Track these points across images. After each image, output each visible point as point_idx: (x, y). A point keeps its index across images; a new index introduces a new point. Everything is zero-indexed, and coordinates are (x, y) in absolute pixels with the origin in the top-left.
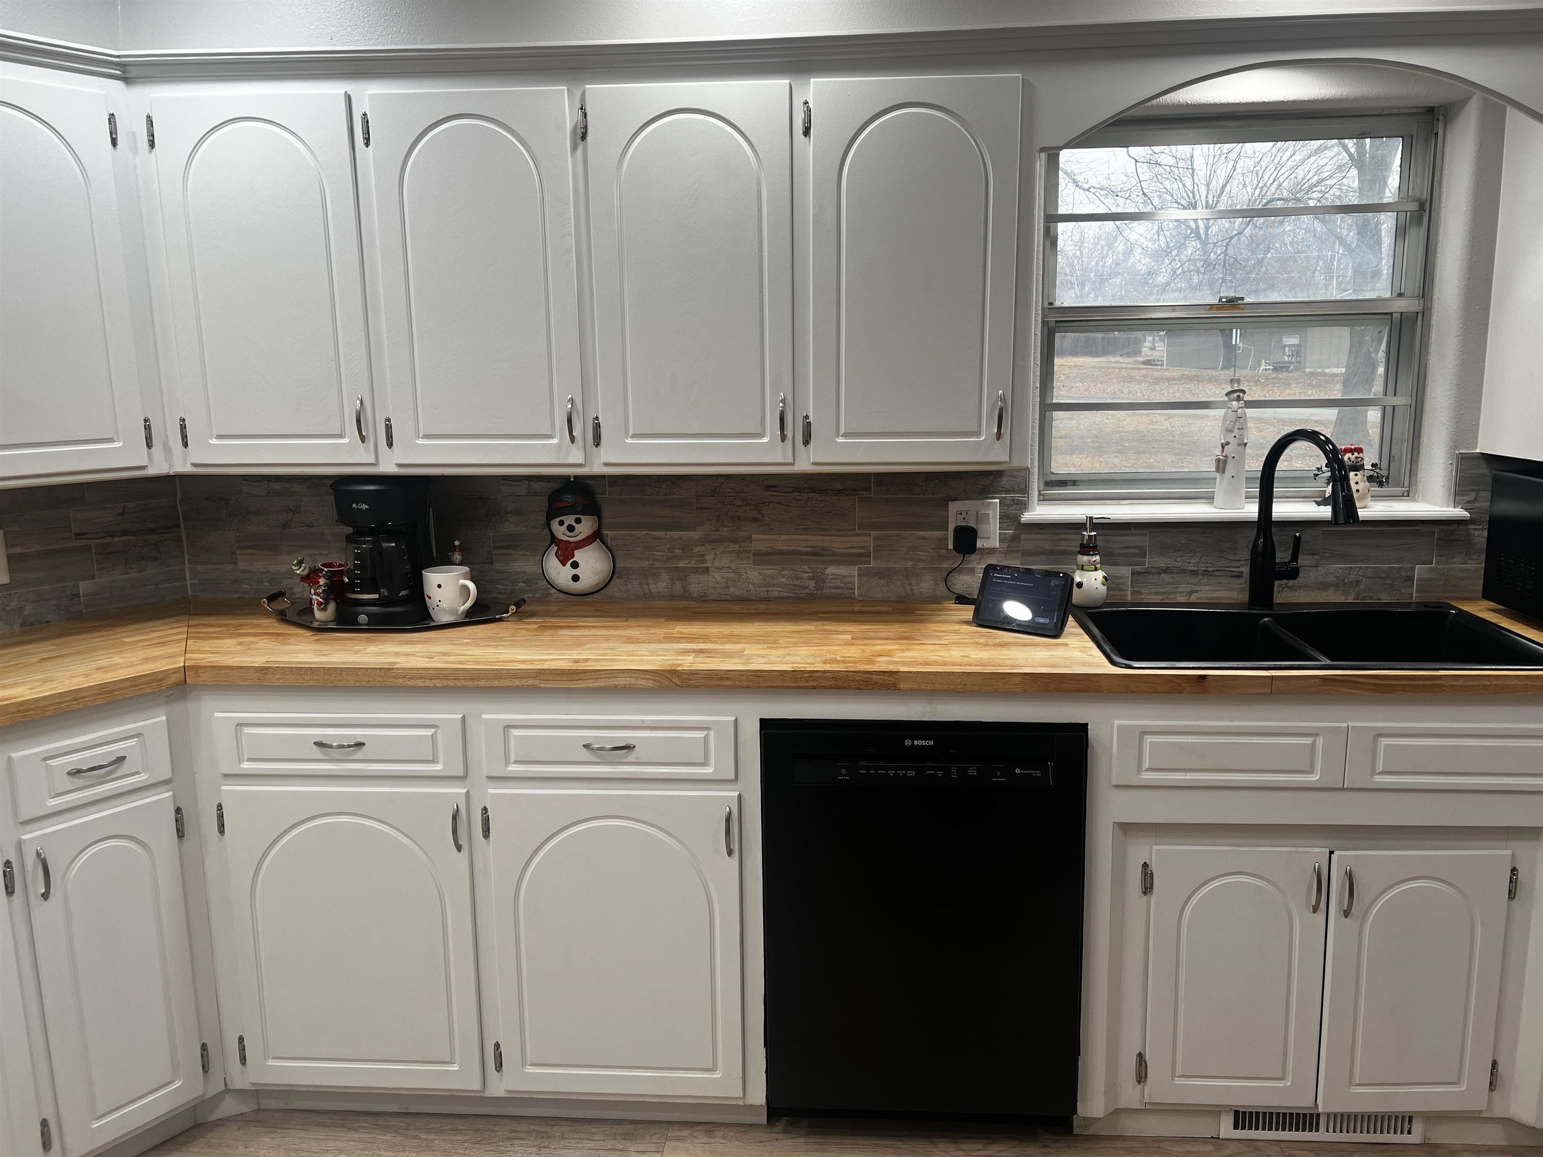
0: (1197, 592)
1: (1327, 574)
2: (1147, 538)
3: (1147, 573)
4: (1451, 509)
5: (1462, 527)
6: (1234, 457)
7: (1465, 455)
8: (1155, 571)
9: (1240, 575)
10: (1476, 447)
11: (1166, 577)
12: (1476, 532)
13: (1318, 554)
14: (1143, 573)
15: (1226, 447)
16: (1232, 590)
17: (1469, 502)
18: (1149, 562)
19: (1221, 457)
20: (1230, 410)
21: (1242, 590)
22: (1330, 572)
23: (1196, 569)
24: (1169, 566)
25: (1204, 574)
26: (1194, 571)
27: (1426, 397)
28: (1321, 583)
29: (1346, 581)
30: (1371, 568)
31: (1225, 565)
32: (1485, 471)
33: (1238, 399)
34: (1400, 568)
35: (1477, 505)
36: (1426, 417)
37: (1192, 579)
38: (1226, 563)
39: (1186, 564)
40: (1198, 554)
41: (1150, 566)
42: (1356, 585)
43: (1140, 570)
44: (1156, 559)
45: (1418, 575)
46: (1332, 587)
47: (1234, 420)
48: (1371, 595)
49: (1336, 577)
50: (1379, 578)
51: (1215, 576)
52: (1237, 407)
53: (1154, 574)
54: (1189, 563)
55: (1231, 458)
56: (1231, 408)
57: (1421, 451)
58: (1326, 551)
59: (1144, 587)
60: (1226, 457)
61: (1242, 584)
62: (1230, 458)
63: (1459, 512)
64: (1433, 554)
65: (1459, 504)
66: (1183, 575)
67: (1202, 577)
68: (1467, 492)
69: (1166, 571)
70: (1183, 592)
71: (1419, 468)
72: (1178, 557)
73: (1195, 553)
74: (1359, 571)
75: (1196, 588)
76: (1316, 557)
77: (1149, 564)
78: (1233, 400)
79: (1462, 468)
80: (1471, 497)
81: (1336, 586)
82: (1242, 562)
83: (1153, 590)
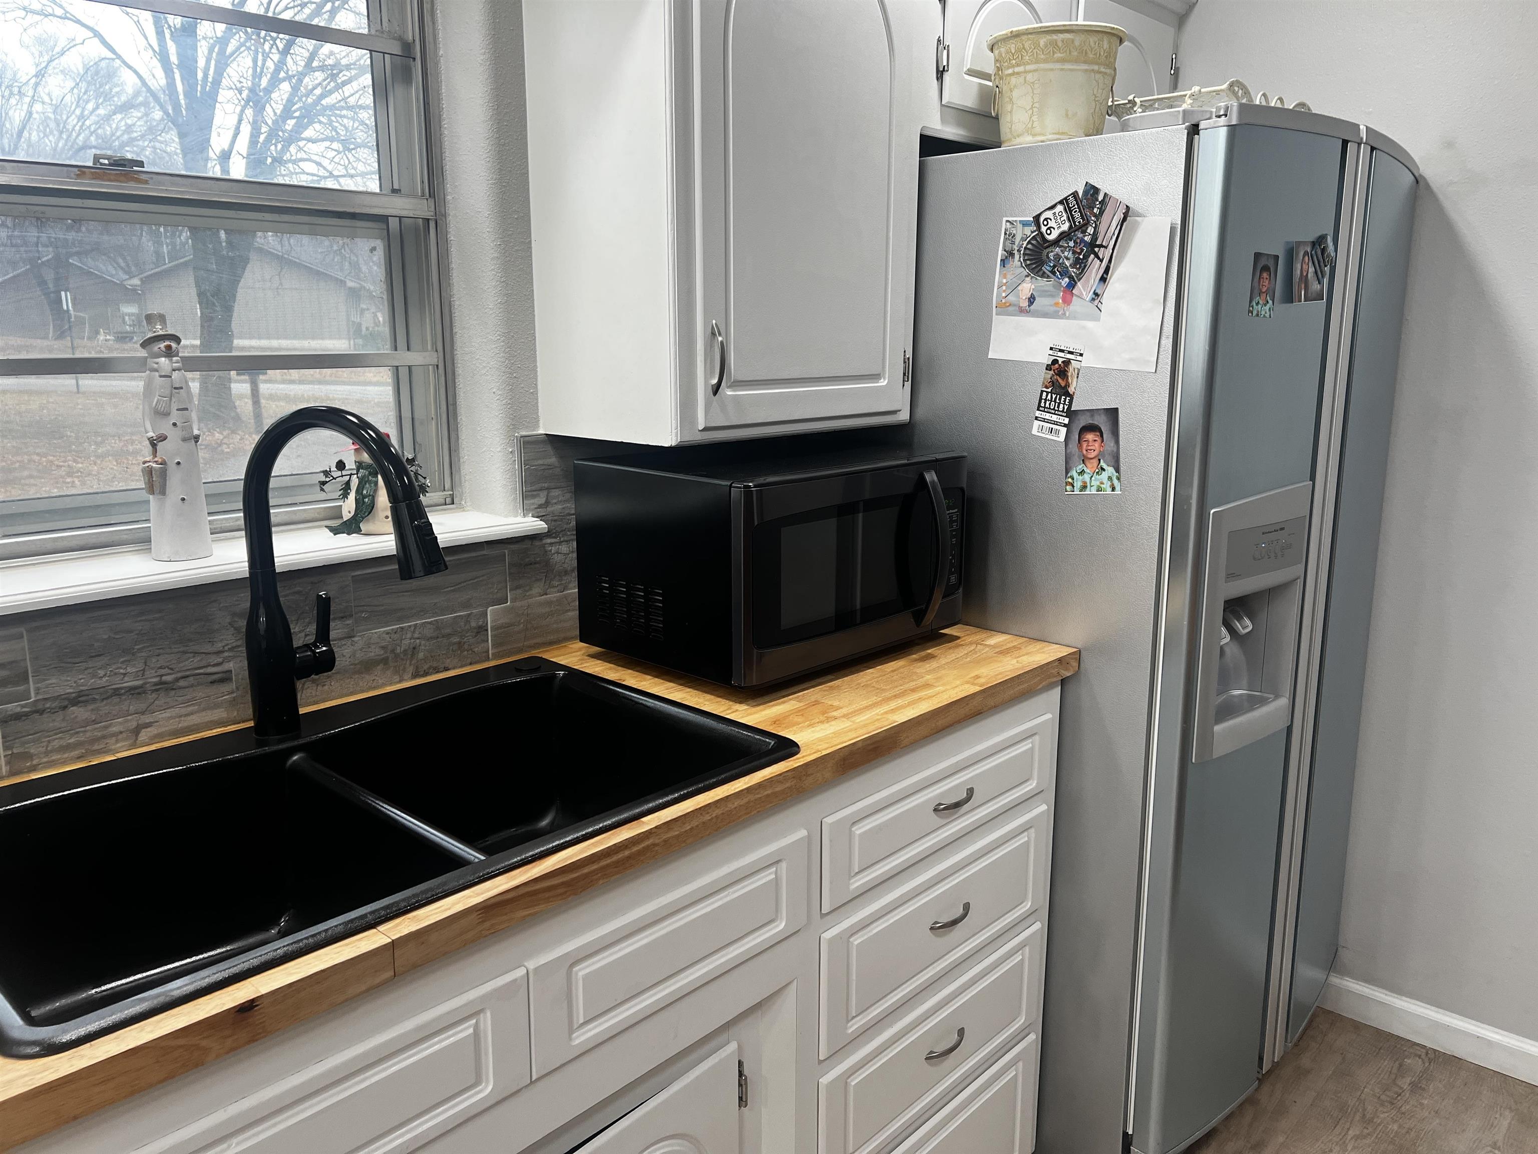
0: (148, 725)
1: (369, 645)
2: (25, 643)
3: (36, 712)
4: (520, 519)
5: (537, 543)
6: (178, 463)
7: (527, 439)
8: (53, 705)
9: (226, 678)
10: (537, 426)
11: (80, 713)
12: (553, 548)
13: (351, 616)
14: (26, 715)
15: (160, 446)
16: (216, 706)
17: (540, 506)
18: (38, 690)
19: (154, 465)
20: (157, 374)
21: (233, 703)
22: (372, 641)
23: (139, 683)
24: (82, 688)
25: (157, 690)
26: (135, 688)
27: (455, 352)
28: (361, 662)
29: (398, 651)
30: (430, 623)
31: (196, 665)
32: (553, 460)
33: (169, 353)
34: (469, 615)
35: (549, 509)
36: (461, 382)
37: (135, 705)
38: (196, 661)
39: (117, 679)
40: (139, 655)
41: (40, 697)
42: (413, 655)
43: (19, 710)
44: (54, 681)
45: (492, 621)
46: (378, 665)
47: (168, 392)
48: (435, 664)
49: (383, 648)
50: (443, 637)
51: (181, 688)
52: (170, 369)
53: (53, 711)
54: (125, 674)
55: (175, 466)
56: (157, 370)
57: (460, 434)
58: (361, 608)
59: (33, 741)
60: (163, 463)
61: (232, 692)
62: (172, 466)
63: (531, 524)
64: (507, 587)
65: (529, 510)
66: (116, 699)
67: (154, 695)
68: (535, 493)
69: (77, 700)
70: (121, 732)
71: (461, 460)
72: (99, 669)
73: (133, 654)
74: (414, 632)
75: (147, 719)
76: (348, 622)
77: (37, 694)
78: (159, 356)
79: (526, 458)
80: (541, 500)
81: (385, 661)
82: (226, 654)
83: (56, 744)
